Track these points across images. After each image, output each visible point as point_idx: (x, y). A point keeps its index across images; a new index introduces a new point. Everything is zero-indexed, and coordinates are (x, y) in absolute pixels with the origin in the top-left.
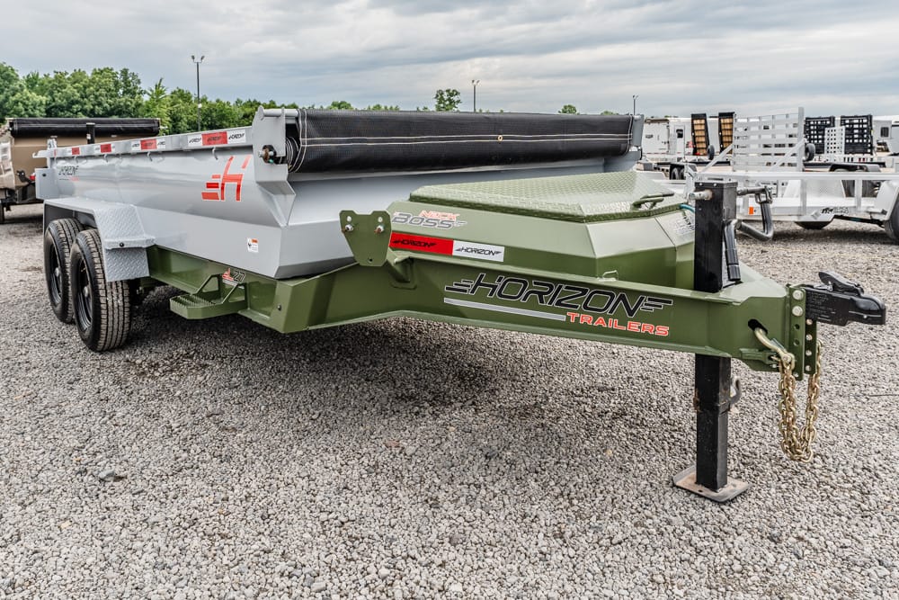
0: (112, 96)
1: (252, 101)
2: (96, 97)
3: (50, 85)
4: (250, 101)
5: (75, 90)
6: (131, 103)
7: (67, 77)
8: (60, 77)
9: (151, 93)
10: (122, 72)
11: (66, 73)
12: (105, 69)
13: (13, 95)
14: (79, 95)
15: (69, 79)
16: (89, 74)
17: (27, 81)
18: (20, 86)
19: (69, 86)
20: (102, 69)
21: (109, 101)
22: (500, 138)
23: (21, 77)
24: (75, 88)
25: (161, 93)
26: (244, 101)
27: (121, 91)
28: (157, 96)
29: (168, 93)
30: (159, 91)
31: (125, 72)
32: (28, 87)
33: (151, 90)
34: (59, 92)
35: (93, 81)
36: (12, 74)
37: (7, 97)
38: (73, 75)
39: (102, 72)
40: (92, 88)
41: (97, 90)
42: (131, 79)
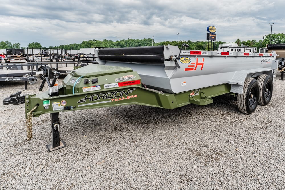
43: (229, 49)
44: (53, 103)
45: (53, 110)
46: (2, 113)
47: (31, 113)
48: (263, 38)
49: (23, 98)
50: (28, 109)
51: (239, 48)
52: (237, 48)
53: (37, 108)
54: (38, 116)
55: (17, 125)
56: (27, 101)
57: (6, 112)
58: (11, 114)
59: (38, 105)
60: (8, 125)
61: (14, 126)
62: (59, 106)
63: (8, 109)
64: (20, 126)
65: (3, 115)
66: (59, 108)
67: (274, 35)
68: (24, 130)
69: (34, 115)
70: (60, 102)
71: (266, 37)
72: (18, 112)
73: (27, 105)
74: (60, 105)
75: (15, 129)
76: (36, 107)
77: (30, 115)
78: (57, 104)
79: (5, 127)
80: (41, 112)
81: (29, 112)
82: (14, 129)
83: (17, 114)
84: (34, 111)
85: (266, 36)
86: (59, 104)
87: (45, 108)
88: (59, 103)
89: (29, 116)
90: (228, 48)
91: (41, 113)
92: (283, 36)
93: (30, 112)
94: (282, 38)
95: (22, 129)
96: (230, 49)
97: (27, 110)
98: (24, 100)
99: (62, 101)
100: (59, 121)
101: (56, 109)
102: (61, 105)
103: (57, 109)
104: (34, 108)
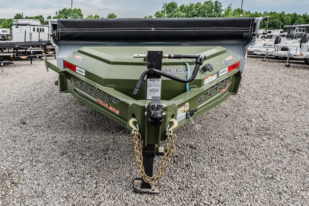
0: (210, 12)
1: (273, 12)
2: (204, 13)
3: (188, 9)
4: (271, 12)
5: (196, 11)
6: (217, 15)
7: (194, 5)
8: (192, 5)
9: (225, 10)
10: (215, 2)
11: (194, 4)
12: (208, 2)
13: (175, 13)
14: (197, 12)
15: (194, 6)
16: (202, 4)
17: (180, 8)
18: (177, 10)
19: (194, 9)
20: (207, 1)
21: (208, 14)
22: (153, 29)
23: (178, 7)
24: (196, 10)
25: (230, 10)
26: (268, 12)
27: (213, 10)
28: (228, 12)
29: (232, 10)
30: (229, 9)
31: (216, 2)
32: (180, 10)
33: (226, 9)
34: (190, 11)
35: (203, 6)
36: (175, 5)
37: (173, 14)
38: (196, 5)
39: (207, 2)
40: (202, 10)
41: (204, 10)
42: (218, 5)
43: (30, 28)
48: (57, 14)
51: (42, 27)
52: (39, 27)
62: (183, 113)
67: (75, 9)
70: (184, 106)
71: (60, 13)
74: (183, 110)
78: (180, 111)
85: (60, 11)
90: (29, 26)
92: (79, 13)
94: (78, 15)
96: (32, 28)
99: (185, 104)
101: (179, 119)
103: (181, 118)
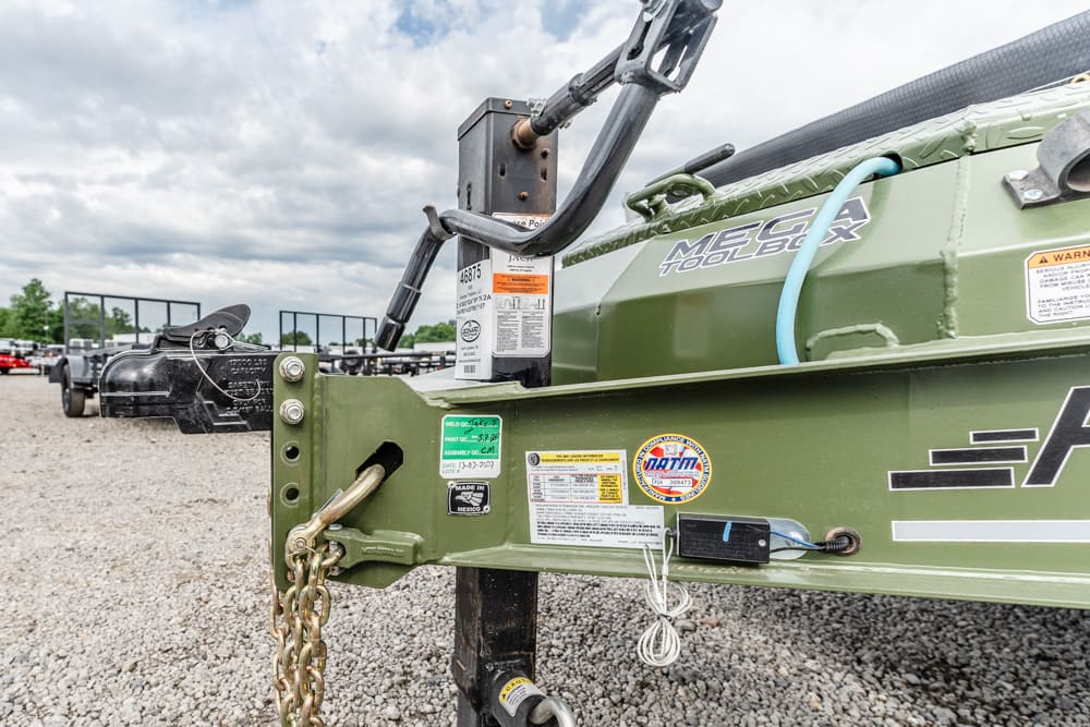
44: (536, 461)
45: (535, 538)
46: (187, 510)
47: (321, 541)
49: (260, 375)
50: (293, 494)
53: (373, 495)
54: (380, 573)
55: (232, 581)
56: (290, 407)
57: (203, 509)
58: (216, 518)
59: (388, 456)
60: (196, 573)
61: (220, 584)
62: (610, 495)
63: (211, 496)
64: (243, 590)
65: (189, 519)
66: (605, 528)
68: (261, 623)
69: (348, 562)
70: (622, 454)
72: (243, 516)
73: (293, 453)
74: (624, 494)
75: (221, 604)
76: (370, 479)
77: (315, 562)
78: (583, 468)
79: (184, 581)
80: (417, 538)
81: (303, 517)
82: (218, 601)
83: (236, 524)
84: (348, 520)
86: (608, 481)
87: (455, 505)
88: (613, 462)
89: (299, 566)
91: (417, 549)
93: (315, 525)
95: (250, 611)
97: (289, 503)
98: (269, 399)
99: (647, 443)
100: (531, 646)
101: (566, 528)
102: (638, 497)
103: (585, 529)
104: (346, 487)
